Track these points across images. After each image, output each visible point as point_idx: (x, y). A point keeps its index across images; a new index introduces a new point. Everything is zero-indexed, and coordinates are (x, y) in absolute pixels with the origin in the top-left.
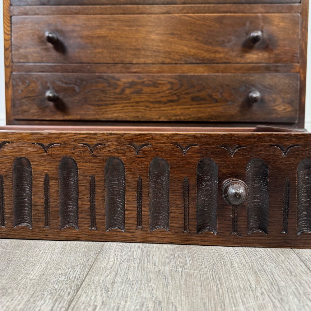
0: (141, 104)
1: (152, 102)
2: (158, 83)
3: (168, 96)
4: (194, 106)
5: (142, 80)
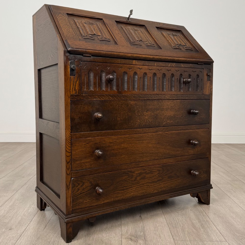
0: (145, 185)
1: (150, 183)
2: (153, 171)
3: (158, 178)
4: (169, 181)
5: (145, 171)
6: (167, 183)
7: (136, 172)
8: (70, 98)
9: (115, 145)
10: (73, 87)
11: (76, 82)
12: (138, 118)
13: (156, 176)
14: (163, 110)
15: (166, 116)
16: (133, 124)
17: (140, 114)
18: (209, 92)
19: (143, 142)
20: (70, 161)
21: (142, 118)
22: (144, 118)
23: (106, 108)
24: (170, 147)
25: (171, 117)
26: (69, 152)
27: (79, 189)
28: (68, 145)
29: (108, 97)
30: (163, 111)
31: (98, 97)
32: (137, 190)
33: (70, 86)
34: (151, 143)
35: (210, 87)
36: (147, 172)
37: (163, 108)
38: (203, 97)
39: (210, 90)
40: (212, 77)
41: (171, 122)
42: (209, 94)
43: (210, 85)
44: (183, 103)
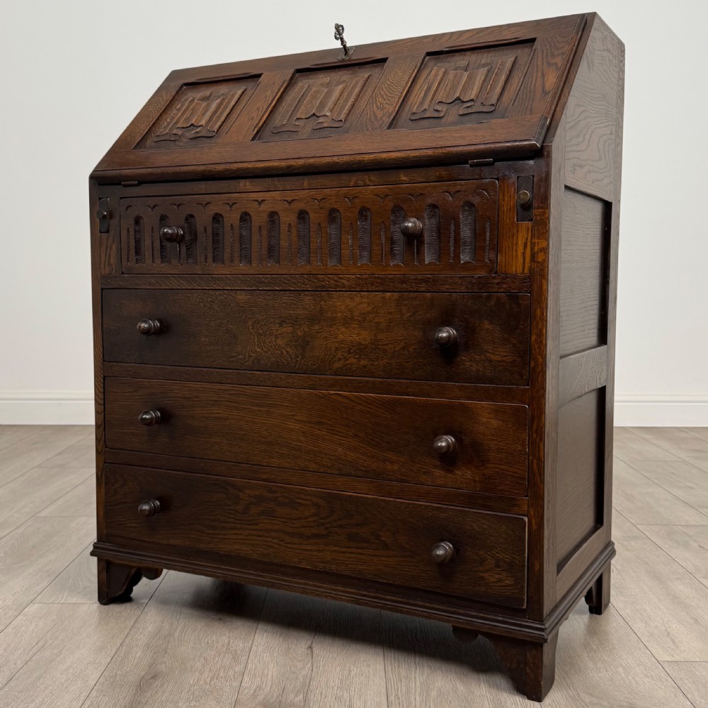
0: (273, 534)
1: (288, 533)
2: (297, 503)
3: (312, 527)
4: (350, 550)
5: (274, 495)
6: (343, 552)
8: (101, 284)
9: (196, 407)
10: (105, 259)
11: (111, 247)
12: (256, 340)
13: (306, 518)
14: (335, 324)
15: (341, 342)
16: (241, 357)
17: (261, 331)
18: (527, 265)
19: (272, 410)
20: (102, 424)
21: (267, 341)
22: (275, 343)
24: (361, 445)
25: (362, 347)
27: (116, 492)
28: (99, 387)
30: (335, 327)
31: (157, 282)
32: (250, 542)
33: (100, 256)
34: (296, 417)
35: (533, 245)
36: (280, 499)
37: (334, 317)
38: (498, 284)
39: (533, 256)
40: (541, 208)
41: (363, 362)
42: (526, 271)
43: (532, 237)
44: (405, 302)
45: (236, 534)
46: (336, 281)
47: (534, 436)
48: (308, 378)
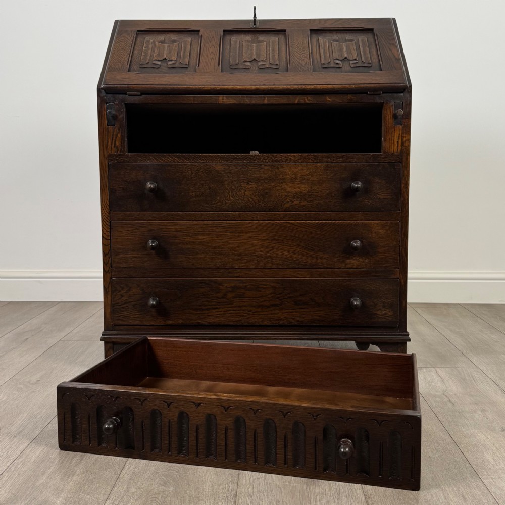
0: (244, 308)
1: (254, 306)
2: (260, 288)
3: (271, 300)
4: (296, 310)
5: (244, 285)
6: (291, 312)
7: (226, 285)
8: (108, 160)
9: (185, 236)
10: (112, 143)
11: (117, 135)
12: (230, 193)
13: (267, 296)
14: (285, 182)
15: (289, 192)
16: (219, 203)
17: (233, 187)
18: (400, 148)
19: (241, 235)
20: (108, 252)
21: (238, 193)
22: (243, 194)
23: (168, 175)
24: (301, 250)
25: (302, 194)
26: (108, 240)
27: (122, 296)
28: (106, 228)
29: (172, 157)
30: (285, 184)
31: (155, 158)
32: (227, 315)
34: (258, 238)
35: (403, 137)
36: (249, 287)
37: (284, 178)
38: (383, 158)
39: (403, 143)
40: (407, 118)
41: (302, 203)
42: (399, 151)
43: (402, 133)
44: (330, 169)
45: (217, 312)
46: (285, 157)
47: (403, 236)
48: (267, 214)
